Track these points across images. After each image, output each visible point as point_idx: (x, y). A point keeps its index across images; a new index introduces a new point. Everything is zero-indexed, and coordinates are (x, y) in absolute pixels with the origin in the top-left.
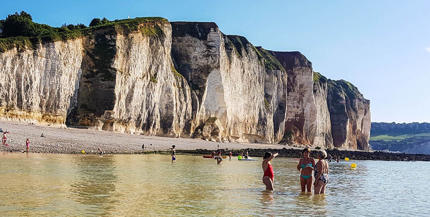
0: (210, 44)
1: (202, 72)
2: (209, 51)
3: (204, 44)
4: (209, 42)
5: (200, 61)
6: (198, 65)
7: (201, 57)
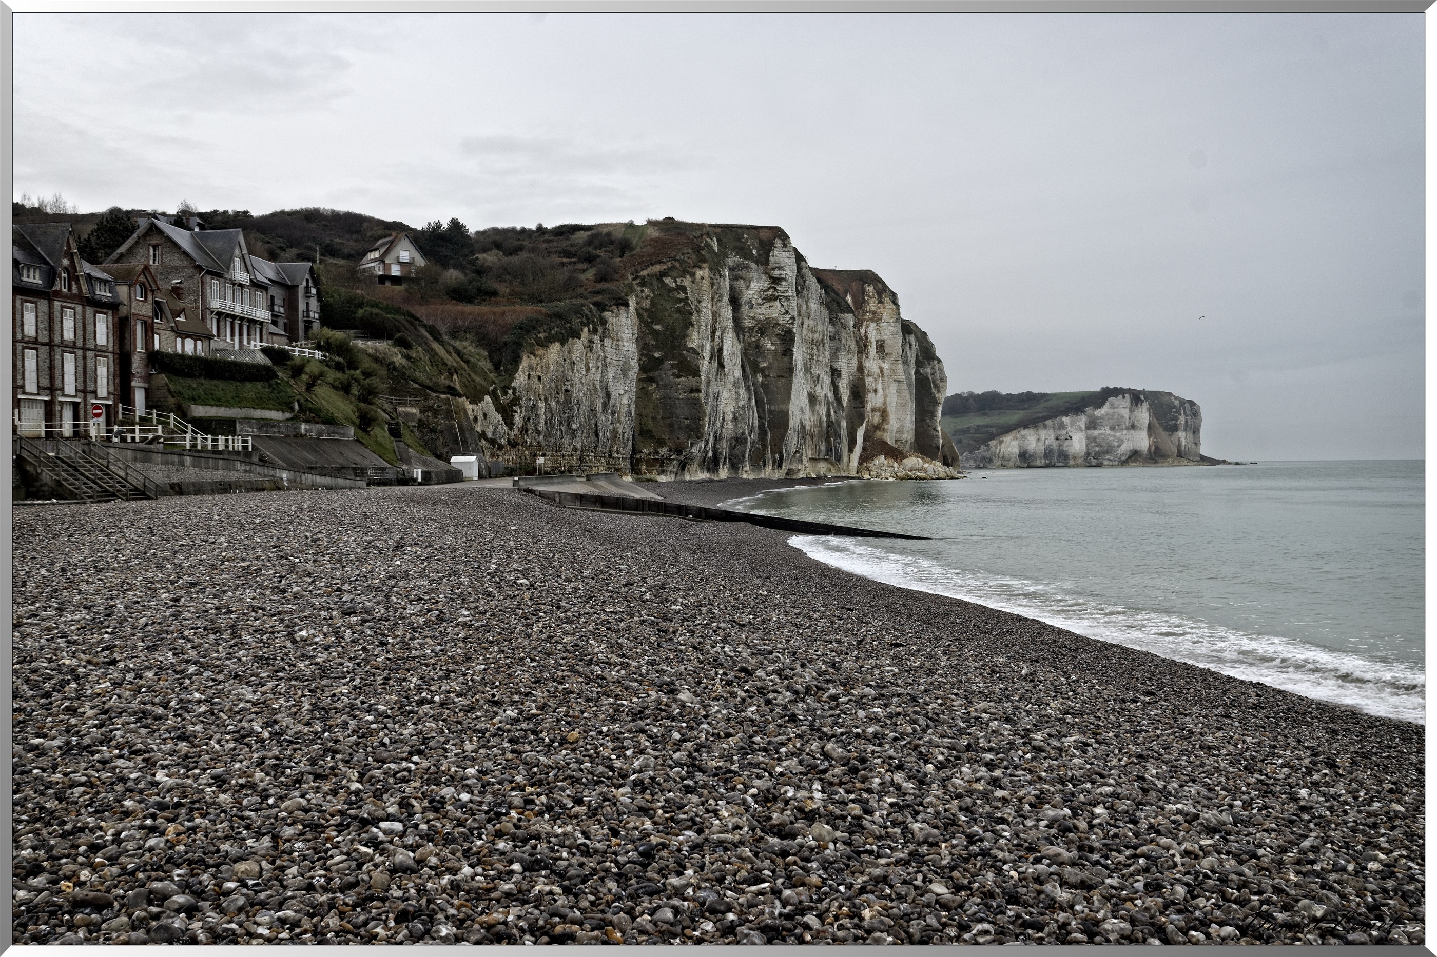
0: (776, 273)
1: (762, 334)
2: (775, 289)
3: (766, 273)
4: (773, 269)
5: (758, 311)
6: (753, 318)
7: (760, 301)
